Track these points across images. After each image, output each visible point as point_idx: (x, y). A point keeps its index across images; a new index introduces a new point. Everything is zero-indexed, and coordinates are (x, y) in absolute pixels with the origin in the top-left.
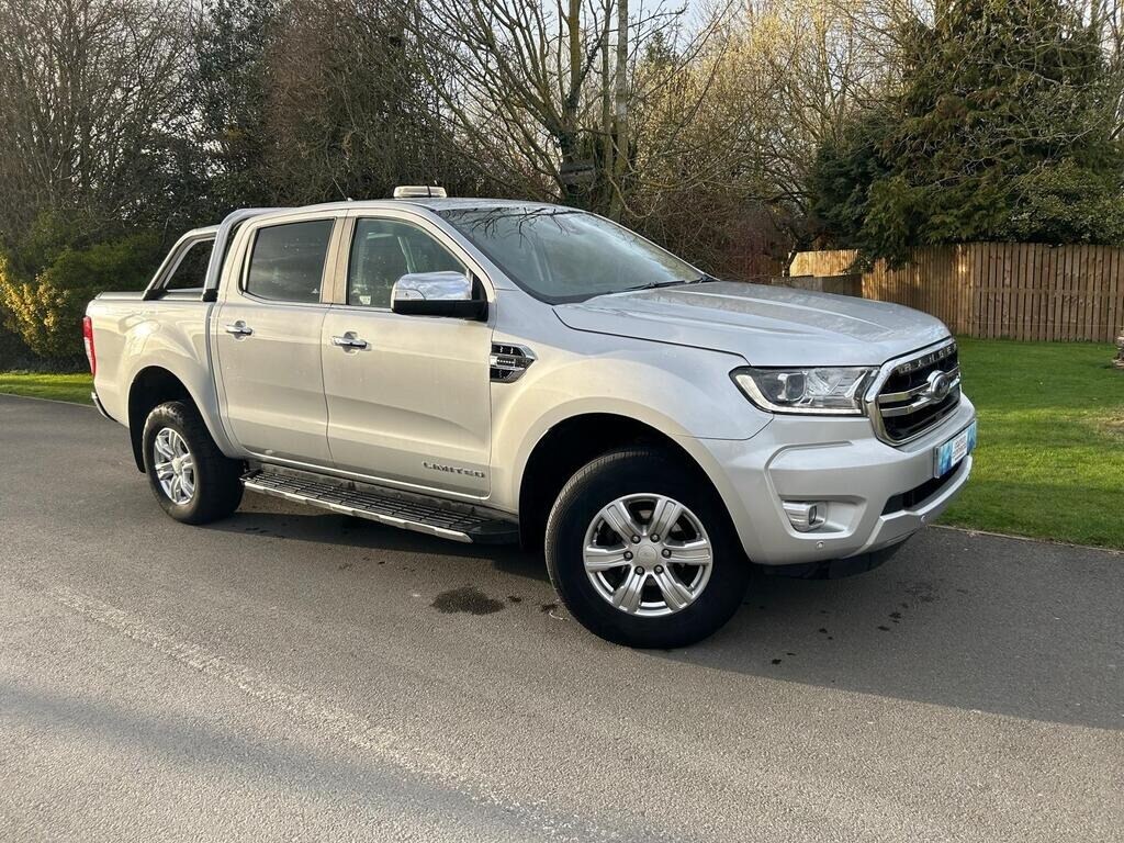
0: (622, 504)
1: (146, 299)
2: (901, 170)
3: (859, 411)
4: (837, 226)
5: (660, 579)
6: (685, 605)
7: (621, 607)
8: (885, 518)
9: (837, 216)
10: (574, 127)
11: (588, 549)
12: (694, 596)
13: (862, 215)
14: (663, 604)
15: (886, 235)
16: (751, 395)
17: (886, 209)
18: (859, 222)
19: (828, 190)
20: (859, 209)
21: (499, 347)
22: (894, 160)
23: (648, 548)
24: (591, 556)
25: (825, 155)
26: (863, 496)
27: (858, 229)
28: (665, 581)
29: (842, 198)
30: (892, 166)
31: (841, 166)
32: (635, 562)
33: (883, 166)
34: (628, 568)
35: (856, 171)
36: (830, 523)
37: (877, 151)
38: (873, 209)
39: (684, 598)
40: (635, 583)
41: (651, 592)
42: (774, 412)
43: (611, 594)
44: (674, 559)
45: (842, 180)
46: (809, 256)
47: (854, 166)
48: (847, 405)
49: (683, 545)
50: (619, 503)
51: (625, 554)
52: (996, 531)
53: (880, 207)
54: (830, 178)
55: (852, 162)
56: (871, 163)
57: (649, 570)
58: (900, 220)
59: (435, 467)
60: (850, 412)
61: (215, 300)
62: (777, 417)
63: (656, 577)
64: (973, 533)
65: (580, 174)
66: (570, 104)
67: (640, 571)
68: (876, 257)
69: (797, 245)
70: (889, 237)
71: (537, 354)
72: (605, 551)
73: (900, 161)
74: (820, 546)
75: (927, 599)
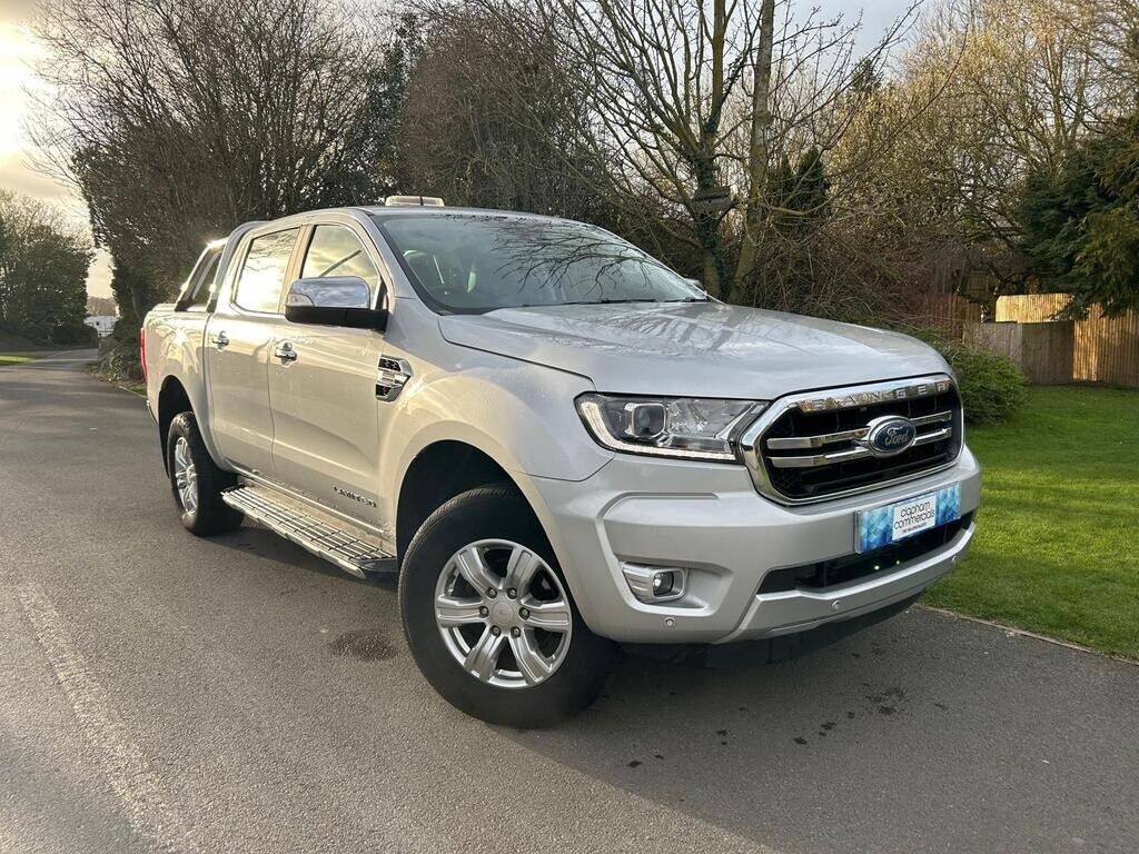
0: (475, 551)
1: (177, 310)
2: (1127, 201)
3: (732, 457)
4: (1046, 265)
5: (516, 643)
6: (541, 678)
7: (474, 673)
8: (761, 598)
9: (1043, 252)
10: (711, 152)
11: (441, 598)
12: (550, 669)
13: (1074, 253)
14: (519, 674)
15: (1105, 276)
16: (594, 428)
17: (1104, 245)
18: (1070, 261)
19: (1036, 225)
20: (1071, 246)
21: (385, 361)
22: (1117, 190)
23: (506, 606)
24: (445, 608)
25: (1035, 184)
26: (728, 567)
27: (1069, 268)
28: (521, 647)
29: (1052, 233)
30: (1116, 197)
31: (1053, 196)
32: (491, 620)
33: (1106, 197)
34: (483, 626)
35: (1070, 202)
36: (691, 598)
37: (1098, 180)
38: (1087, 246)
39: (538, 670)
40: (490, 644)
41: (505, 658)
42: (618, 451)
43: (465, 654)
44: (532, 621)
45: (1052, 212)
46: (1021, 300)
47: (1069, 197)
48: (718, 447)
49: (539, 605)
50: (473, 549)
51: (481, 608)
52: (1043, 633)
53: (1096, 243)
54: (1038, 210)
55: (1067, 191)
56: (1091, 193)
57: (506, 631)
58: (1121, 257)
59: (342, 492)
60: (720, 456)
61: (213, 312)
62: (620, 457)
63: (511, 641)
64: (1012, 632)
65: (713, 201)
66: (710, 128)
67: (495, 631)
68: (1088, 302)
69: (1000, 287)
70: (1109, 277)
71: (414, 371)
72: (456, 603)
73: (1127, 190)
74: (670, 623)
75: (887, 711)
